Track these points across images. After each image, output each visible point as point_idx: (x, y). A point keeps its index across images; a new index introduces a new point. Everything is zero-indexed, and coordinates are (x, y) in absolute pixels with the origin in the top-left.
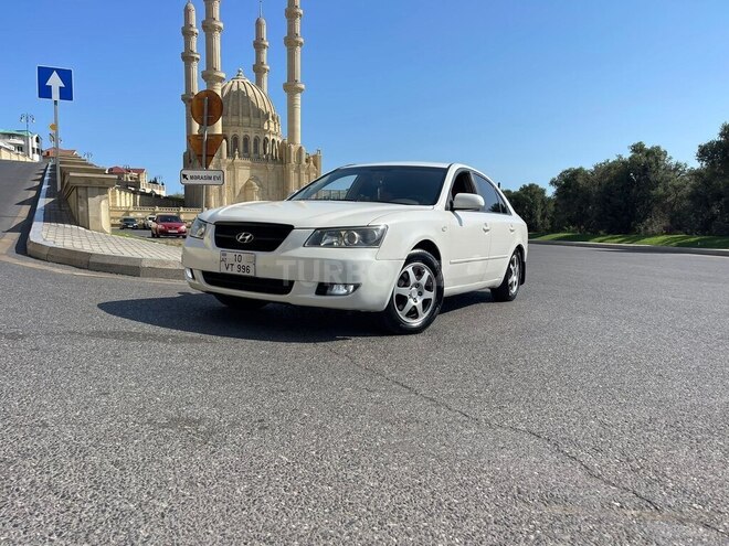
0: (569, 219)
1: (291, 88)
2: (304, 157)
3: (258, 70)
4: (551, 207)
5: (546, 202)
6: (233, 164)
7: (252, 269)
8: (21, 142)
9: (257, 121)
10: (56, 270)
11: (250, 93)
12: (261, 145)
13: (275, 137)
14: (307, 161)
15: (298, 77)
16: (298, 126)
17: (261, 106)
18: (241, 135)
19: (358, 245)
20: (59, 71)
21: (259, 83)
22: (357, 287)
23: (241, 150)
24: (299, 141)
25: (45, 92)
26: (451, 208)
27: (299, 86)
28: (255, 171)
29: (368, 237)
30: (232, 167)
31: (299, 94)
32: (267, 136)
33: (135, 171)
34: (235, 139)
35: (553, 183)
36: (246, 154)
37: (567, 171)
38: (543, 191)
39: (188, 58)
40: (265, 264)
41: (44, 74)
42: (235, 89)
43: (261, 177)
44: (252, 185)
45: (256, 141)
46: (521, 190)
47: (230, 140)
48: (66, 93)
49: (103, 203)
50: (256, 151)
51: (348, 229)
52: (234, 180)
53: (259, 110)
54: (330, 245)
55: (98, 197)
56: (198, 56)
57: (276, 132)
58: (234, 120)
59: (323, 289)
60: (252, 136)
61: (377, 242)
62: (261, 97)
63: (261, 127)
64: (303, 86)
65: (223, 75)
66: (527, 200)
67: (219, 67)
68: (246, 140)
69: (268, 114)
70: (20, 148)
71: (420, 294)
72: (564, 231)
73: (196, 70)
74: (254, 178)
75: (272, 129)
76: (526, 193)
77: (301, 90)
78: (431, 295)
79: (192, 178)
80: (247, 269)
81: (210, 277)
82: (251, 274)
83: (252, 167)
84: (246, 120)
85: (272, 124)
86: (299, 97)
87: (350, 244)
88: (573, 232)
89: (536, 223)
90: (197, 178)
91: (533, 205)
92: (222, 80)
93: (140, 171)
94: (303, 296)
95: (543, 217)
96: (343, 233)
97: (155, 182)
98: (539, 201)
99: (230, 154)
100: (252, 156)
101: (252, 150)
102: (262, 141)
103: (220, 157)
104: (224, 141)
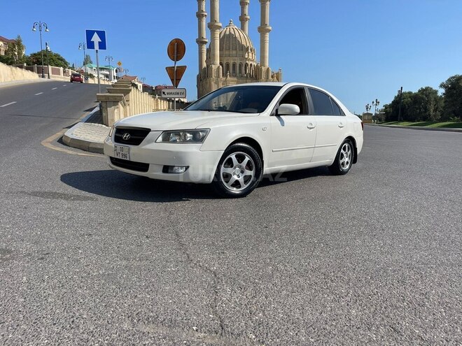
0: (454, 112)
1: (262, 30)
2: (270, 74)
3: (243, 19)
4: (442, 104)
5: (437, 99)
6: (226, 81)
7: (128, 156)
8: (108, 73)
9: (241, 53)
10: (70, 152)
11: (237, 35)
12: (243, 68)
13: (252, 63)
14: (272, 77)
15: (268, 22)
16: (267, 54)
17: (244, 43)
18: (231, 62)
19: (190, 141)
20: (98, 32)
21: (243, 28)
22: (187, 168)
23: (231, 72)
24: (267, 64)
25: (90, 45)
26: (276, 114)
27: (267, 28)
29: (198, 136)
31: (268, 33)
32: (247, 62)
34: (228, 65)
35: (442, 86)
36: (234, 74)
37: (453, 77)
38: (436, 92)
39: (200, 15)
40: (135, 153)
41: (90, 34)
42: (228, 33)
45: (240, 65)
46: (419, 91)
47: (224, 65)
48: (102, 46)
49: (116, 111)
50: (240, 72)
51: (185, 131)
53: (243, 45)
54: (175, 142)
55: (113, 107)
56: (206, 14)
57: (253, 59)
58: (227, 52)
59: (167, 169)
60: (238, 62)
61: (201, 140)
62: (244, 37)
63: (243, 56)
64: (270, 28)
65: (220, 25)
66: (423, 99)
67: (218, 20)
68: (234, 65)
69: (248, 48)
70: (107, 76)
71: (242, 172)
72: (449, 120)
73: (205, 22)
75: (250, 57)
76: (422, 94)
77: (269, 31)
78: (251, 173)
79: (168, 94)
80: (125, 156)
81: (115, 161)
82: (128, 159)
83: (238, 83)
84: (234, 52)
85: (250, 54)
86: (267, 35)
87: (185, 141)
88: (458, 121)
89: (430, 115)
90: (171, 93)
91: (428, 102)
92: (219, 27)
94: (155, 173)
95: (435, 110)
96: (181, 134)
98: (433, 99)
99: (225, 75)
100: (238, 75)
101: (238, 72)
102: (244, 65)
103: (218, 77)
104: (221, 67)
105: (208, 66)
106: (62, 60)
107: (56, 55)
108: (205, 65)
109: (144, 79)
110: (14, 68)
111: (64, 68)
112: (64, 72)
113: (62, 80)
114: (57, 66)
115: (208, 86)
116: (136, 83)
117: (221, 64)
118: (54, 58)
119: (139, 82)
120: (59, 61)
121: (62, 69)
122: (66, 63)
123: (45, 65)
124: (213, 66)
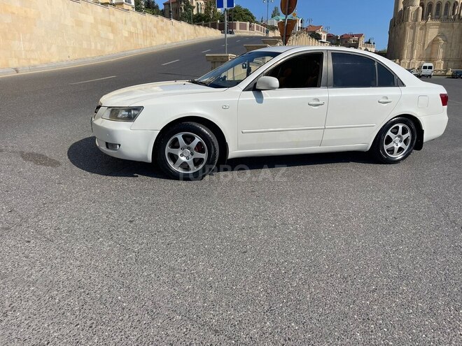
6: (425, 25)
12: (451, 8)
18: (435, 2)
22: (120, 145)
23: (434, 14)
28: (443, 29)
30: (424, 28)
33: (357, 35)
34: (430, 6)
36: (437, 16)
43: (447, 34)
44: (438, 40)
45: (447, 5)
47: (426, 6)
50: (446, 13)
52: (425, 37)
59: (107, 145)
60: (444, 1)
61: (131, 118)
68: (439, 5)
74: (441, 35)
78: (203, 156)
83: (441, 26)
93: (360, 36)
97: (369, 43)
99: (424, 17)
100: (442, 17)
101: (443, 14)
102: (452, 5)
103: (416, 20)
104: (421, 8)
105: (405, 8)
106: (250, 14)
107: (245, 10)
108: (401, 7)
109: (328, 28)
110: (197, 27)
111: (251, 22)
112: (250, 26)
113: (248, 34)
114: (245, 21)
115: (402, 31)
116: (320, 33)
117: (422, 5)
118: (243, 13)
119: (324, 32)
120: (246, 16)
121: (248, 23)
122: (253, 18)
123: (234, 21)
124: (411, 8)
